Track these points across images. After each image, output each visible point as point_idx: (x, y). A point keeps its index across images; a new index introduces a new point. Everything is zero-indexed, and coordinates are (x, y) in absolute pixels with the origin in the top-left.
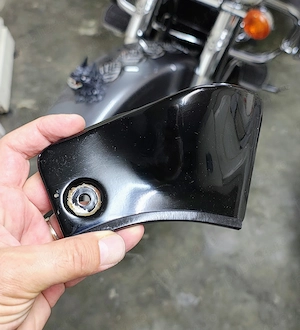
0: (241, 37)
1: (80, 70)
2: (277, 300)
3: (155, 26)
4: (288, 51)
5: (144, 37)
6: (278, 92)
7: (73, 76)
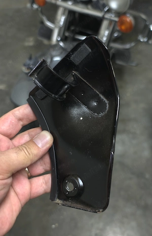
0: (116, 35)
1: (28, 62)
2: (147, 176)
3: (67, 34)
4: (142, 40)
5: (62, 40)
6: (137, 65)
7: (25, 65)
